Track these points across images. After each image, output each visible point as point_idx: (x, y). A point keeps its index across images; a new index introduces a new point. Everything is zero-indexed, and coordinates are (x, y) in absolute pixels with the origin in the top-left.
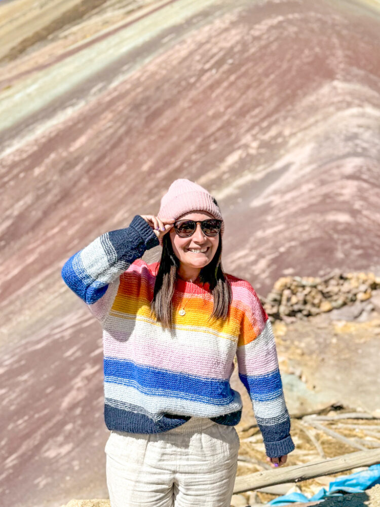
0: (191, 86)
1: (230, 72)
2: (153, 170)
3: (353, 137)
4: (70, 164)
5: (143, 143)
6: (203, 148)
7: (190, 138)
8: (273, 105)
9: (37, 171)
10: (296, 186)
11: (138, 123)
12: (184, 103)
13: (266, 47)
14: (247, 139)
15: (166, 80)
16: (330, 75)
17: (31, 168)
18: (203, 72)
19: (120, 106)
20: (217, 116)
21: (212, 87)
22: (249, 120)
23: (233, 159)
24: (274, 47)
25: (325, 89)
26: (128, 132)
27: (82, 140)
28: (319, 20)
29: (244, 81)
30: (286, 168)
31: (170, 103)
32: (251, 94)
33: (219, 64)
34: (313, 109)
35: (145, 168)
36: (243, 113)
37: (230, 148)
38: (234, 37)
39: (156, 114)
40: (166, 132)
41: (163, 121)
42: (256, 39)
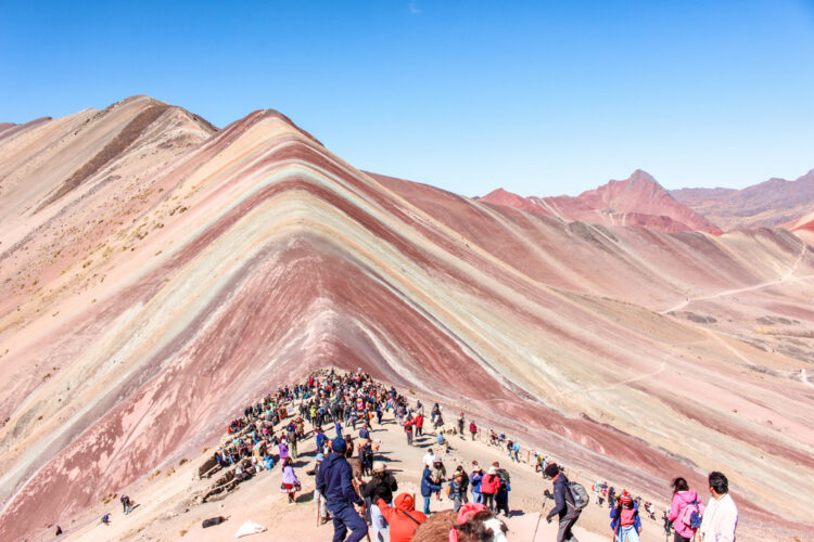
0: (269, 297)
1: (282, 290)
2: (265, 334)
3: (325, 324)
4: (233, 333)
5: (257, 323)
6: (280, 325)
7: (274, 321)
8: (299, 308)
9: (222, 336)
10: (310, 344)
11: (253, 314)
12: (268, 305)
13: (293, 278)
14: (294, 322)
15: (257, 293)
16: (317, 295)
17: (218, 335)
18: (272, 290)
19: (243, 305)
20: (281, 312)
21: (277, 297)
22: (293, 315)
23: (291, 330)
24: (296, 279)
25: (316, 302)
26: (250, 317)
27: (233, 322)
28: (312, 261)
29: (288, 296)
30: (308, 335)
31: (263, 305)
32: (292, 302)
33: (277, 286)
34: (313, 311)
35: (262, 333)
36: (290, 311)
37: (289, 326)
38: (280, 271)
39: (258, 311)
40: (264, 318)
41: (262, 313)
42: (289, 273)
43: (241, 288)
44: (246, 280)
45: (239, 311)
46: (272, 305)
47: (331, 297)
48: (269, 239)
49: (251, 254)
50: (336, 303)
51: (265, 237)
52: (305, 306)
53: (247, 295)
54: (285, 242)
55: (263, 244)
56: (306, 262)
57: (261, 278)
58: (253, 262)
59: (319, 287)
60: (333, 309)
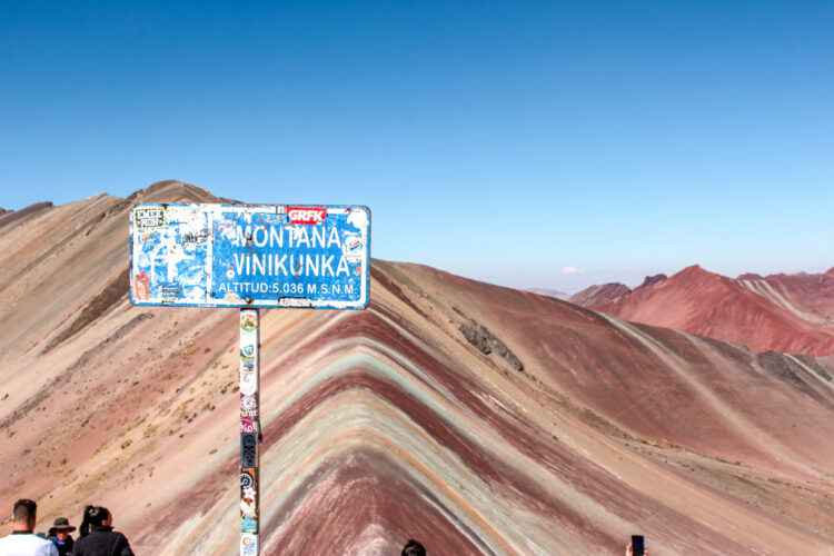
0: (325, 520)
1: (338, 514)
3: (375, 553)
5: (314, 547)
6: (334, 551)
7: (329, 546)
8: (353, 534)
11: (310, 537)
12: (324, 529)
13: (349, 501)
14: (347, 549)
15: (315, 515)
16: (370, 521)
18: (328, 513)
19: (301, 527)
20: (337, 536)
21: (333, 521)
22: (347, 541)
24: (352, 502)
25: (369, 529)
26: (307, 541)
27: (291, 545)
28: (368, 483)
29: (343, 520)
31: (319, 528)
32: (347, 527)
33: (333, 508)
34: (365, 538)
36: (344, 536)
37: (344, 552)
38: (336, 493)
39: (315, 534)
40: (320, 542)
41: (319, 537)
42: (346, 495)
43: (299, 509)
44: (305, 500)
45: (297, 533)
46: (328, 529)
47: (382, 523)
48: (328, 454)
49: (310, 470)
50: (387, 529)
51: (324, 451)
52: (358, 532)
53: (305, 516)
54: (343, 458)
55: (321, 459)
56: (362, 484)
57: (319, 499)
58: (312, 479)
59: (373, 513)
60: (384, 537)
